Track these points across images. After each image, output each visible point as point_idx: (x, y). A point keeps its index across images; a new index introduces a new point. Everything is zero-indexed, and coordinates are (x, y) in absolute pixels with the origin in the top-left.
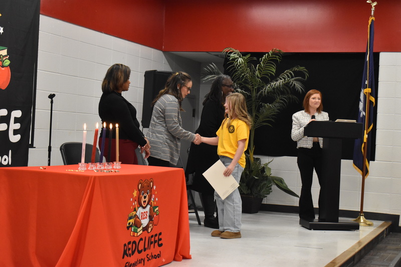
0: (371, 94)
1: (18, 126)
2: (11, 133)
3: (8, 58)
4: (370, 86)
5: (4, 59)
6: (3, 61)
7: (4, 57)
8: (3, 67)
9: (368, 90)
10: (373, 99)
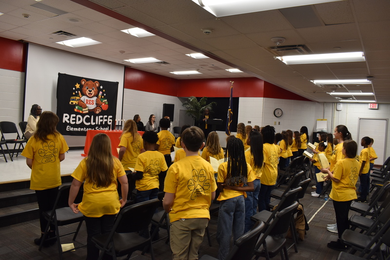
0: (231, 111)
1: (111, 120)
2: (108, 122)
3: (107, 102)
4: (231, 108)
8: (105, 104)
9: (230, 110)
10: (232, 113)
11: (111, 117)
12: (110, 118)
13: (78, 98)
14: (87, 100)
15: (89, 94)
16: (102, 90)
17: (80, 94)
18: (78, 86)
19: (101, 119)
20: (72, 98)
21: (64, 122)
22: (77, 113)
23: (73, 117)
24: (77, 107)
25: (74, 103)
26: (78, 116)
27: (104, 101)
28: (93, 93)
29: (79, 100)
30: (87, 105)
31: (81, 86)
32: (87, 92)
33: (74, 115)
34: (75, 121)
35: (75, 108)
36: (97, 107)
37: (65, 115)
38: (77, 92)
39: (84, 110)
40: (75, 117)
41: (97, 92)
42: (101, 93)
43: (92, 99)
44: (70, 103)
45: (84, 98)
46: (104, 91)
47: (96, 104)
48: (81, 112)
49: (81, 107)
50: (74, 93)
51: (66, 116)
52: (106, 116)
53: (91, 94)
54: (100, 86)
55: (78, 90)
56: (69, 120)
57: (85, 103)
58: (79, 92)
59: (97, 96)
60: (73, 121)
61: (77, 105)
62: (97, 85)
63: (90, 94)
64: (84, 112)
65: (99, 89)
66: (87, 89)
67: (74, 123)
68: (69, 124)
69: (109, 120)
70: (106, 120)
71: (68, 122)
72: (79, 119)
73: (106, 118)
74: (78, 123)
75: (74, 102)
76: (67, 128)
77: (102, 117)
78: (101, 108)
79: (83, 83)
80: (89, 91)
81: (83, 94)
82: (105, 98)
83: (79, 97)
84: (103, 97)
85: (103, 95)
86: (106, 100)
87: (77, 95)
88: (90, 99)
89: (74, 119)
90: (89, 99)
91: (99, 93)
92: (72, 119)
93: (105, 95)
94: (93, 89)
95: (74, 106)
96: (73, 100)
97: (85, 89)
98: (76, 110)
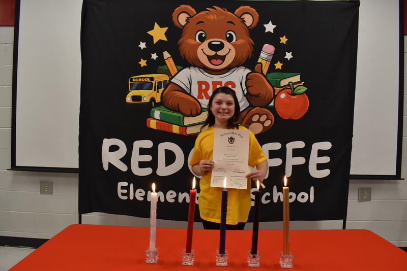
1: (326, 160)
2: (312, 168)
3: (302, 84)
5: (295, 86)
6: (294, 89)
7: (293, 84)
8: (294, 94)
11: (327, 146)
12: (321, 153)
13: (159, 78)
14: (200, 83)
15: (210, 58)
16: (272, 39)
17: (170, 64)
18: (158, 33)
19: (273, 154)
20: (137, 79)
21: (106, 168)
22: (159, 136)
23: (143, 151)
24: (157, 114)
25: (146, 100)
26: (163, 147)
27: (284, 83)
28: (229, 52)
29: (166, 84)
30: (205, 102)
31: (175, 33)
32: (203, 52)
33: (148, 144)
34: (153, 164)
35: (149, 115)
36: (251, 106)
37: (107, 143)
38: (154, 56)
39: (188, 121)
40: (153, 152)
41: (247, 51)
42: (268, 49)
43: (224, 79)
44: (129, 99)
45: (187, 77)
46: (284, 40)
47: (248, 96)
48: (176, 129)
49: (179, 111)
50: (143, 63)
51: (114, 148)
52: (300, 145)
53: (223, 58)
54: (263, 20)
55: (160, 47)
56: (126, 160)
57: (195, 93)
58: (166, 55)
59: (250, 62)
60: (142, 165)
61: (157, 105)
62: (249, 20)
63: (216, 57)
64: (190, 131)
65: (258, 37)
66: (202, 39)
67: (148, 171)
68: (129, 176)
69: (314, 159)
70: (300, 161)
71: (123, 168)
72: (170, 157)
73: (296, 153)
74: (164, 170)
75: (146, 95)
76: (120, 191)
77: (277, 146)
78: (273, 109)
79: (182, 19)
80: (211, 46)
81: (183, 62)
82: (289, 68)
83: (167, 72)
84: (279, 65)
85: (278, 56)
86: (297, 78)
87: (156, 66)
88: (216, 78)
89: (148, 158)
90: (210, 79)
91: (257, 51)
92: (136, 158)
93: (289, 56)
94: (230, 39)
95: (146, 109)
96: (141, 86)
97: (189, 41)
98: (153, 124)
